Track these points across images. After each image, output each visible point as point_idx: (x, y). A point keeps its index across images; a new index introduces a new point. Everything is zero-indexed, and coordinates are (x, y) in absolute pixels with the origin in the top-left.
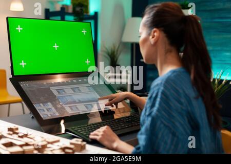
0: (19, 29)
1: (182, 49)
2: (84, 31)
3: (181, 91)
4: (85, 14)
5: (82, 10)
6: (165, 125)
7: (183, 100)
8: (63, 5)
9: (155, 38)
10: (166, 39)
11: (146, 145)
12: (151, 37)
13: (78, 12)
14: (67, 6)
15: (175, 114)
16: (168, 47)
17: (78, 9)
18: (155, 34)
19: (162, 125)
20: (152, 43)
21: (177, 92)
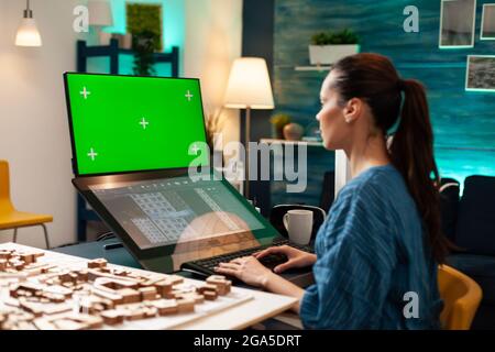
0: (85, 93)
1: (393, 130)
2: (189, 95)
3: (386, 203)
4: (155, 51)
5: (149, 43)
6: (360, 253)
7: (389, 218)
8: (114, 35)
9: (354, 113)
10: (370, 116)
11: (330, 283)
12: (345, 111)
13: (142, 47)
14: (121, 36)
15: (377, 239)
16: (372, 128)
17: (142, 42)
18: (355, 107)
19: (357, 254)
20: (348, 120)
21: (381, 204)
